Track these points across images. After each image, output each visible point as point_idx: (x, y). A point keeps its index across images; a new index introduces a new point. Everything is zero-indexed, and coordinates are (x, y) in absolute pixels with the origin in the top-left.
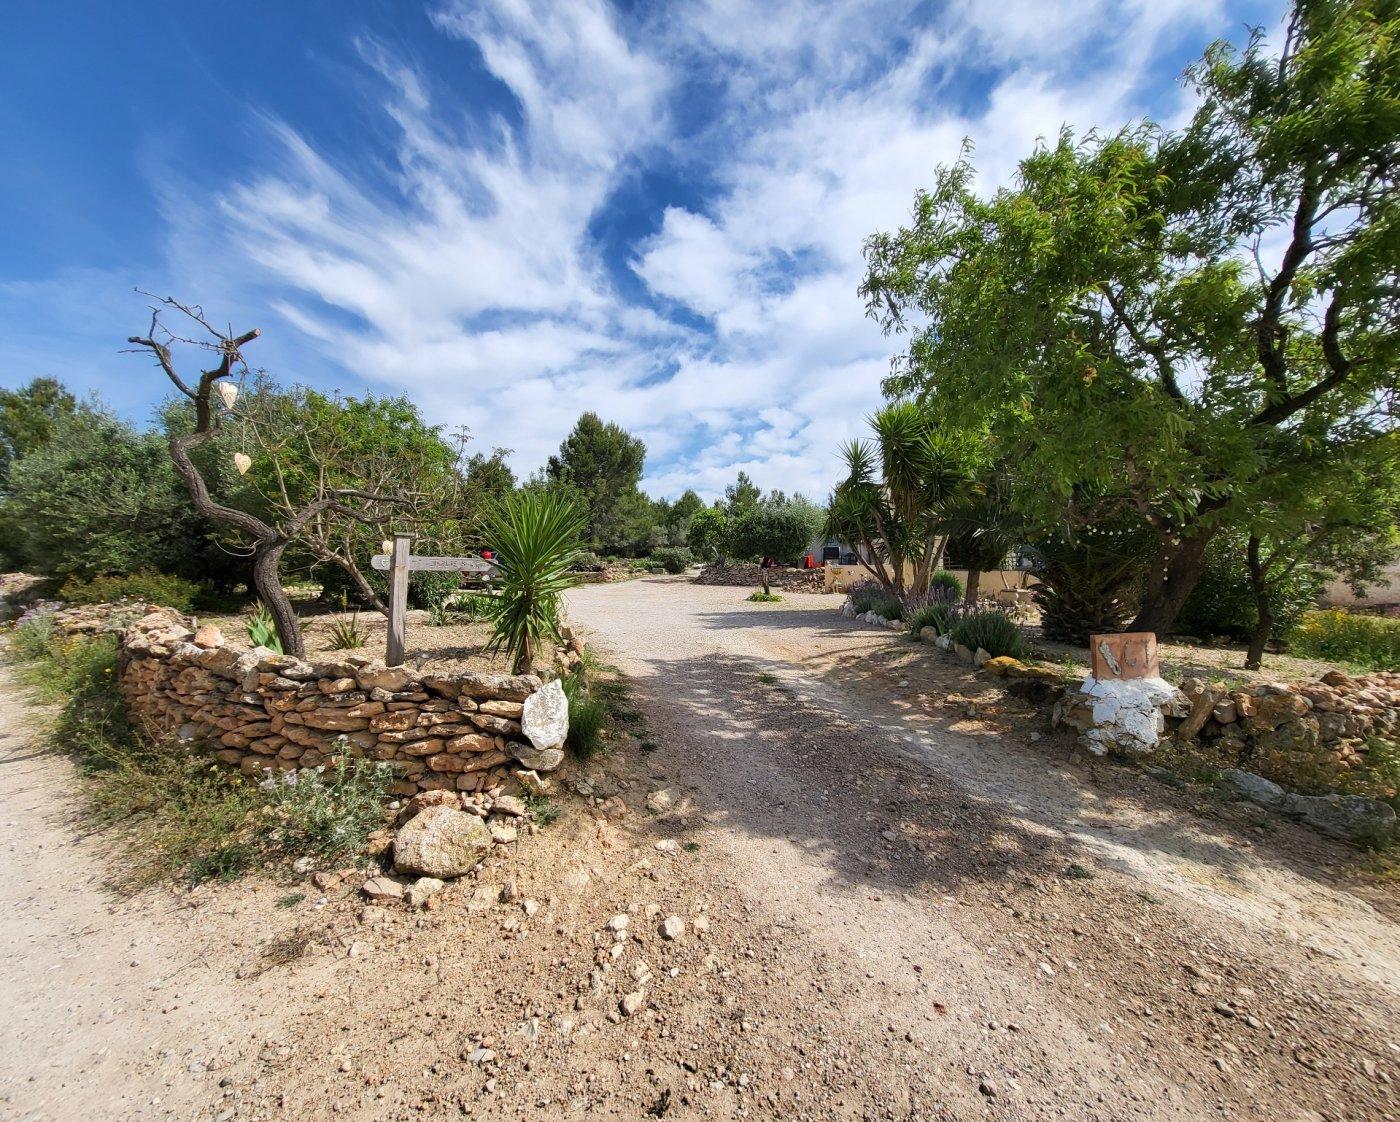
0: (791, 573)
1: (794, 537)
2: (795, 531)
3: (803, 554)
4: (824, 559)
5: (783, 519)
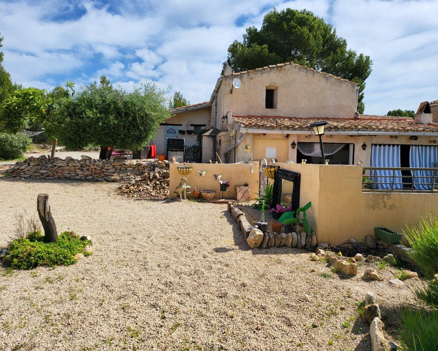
0: (130, 166)
1: (133, 125)
2: (134, 119)
3: (145, 144)
4: (168, 150)
5: (120, 105)
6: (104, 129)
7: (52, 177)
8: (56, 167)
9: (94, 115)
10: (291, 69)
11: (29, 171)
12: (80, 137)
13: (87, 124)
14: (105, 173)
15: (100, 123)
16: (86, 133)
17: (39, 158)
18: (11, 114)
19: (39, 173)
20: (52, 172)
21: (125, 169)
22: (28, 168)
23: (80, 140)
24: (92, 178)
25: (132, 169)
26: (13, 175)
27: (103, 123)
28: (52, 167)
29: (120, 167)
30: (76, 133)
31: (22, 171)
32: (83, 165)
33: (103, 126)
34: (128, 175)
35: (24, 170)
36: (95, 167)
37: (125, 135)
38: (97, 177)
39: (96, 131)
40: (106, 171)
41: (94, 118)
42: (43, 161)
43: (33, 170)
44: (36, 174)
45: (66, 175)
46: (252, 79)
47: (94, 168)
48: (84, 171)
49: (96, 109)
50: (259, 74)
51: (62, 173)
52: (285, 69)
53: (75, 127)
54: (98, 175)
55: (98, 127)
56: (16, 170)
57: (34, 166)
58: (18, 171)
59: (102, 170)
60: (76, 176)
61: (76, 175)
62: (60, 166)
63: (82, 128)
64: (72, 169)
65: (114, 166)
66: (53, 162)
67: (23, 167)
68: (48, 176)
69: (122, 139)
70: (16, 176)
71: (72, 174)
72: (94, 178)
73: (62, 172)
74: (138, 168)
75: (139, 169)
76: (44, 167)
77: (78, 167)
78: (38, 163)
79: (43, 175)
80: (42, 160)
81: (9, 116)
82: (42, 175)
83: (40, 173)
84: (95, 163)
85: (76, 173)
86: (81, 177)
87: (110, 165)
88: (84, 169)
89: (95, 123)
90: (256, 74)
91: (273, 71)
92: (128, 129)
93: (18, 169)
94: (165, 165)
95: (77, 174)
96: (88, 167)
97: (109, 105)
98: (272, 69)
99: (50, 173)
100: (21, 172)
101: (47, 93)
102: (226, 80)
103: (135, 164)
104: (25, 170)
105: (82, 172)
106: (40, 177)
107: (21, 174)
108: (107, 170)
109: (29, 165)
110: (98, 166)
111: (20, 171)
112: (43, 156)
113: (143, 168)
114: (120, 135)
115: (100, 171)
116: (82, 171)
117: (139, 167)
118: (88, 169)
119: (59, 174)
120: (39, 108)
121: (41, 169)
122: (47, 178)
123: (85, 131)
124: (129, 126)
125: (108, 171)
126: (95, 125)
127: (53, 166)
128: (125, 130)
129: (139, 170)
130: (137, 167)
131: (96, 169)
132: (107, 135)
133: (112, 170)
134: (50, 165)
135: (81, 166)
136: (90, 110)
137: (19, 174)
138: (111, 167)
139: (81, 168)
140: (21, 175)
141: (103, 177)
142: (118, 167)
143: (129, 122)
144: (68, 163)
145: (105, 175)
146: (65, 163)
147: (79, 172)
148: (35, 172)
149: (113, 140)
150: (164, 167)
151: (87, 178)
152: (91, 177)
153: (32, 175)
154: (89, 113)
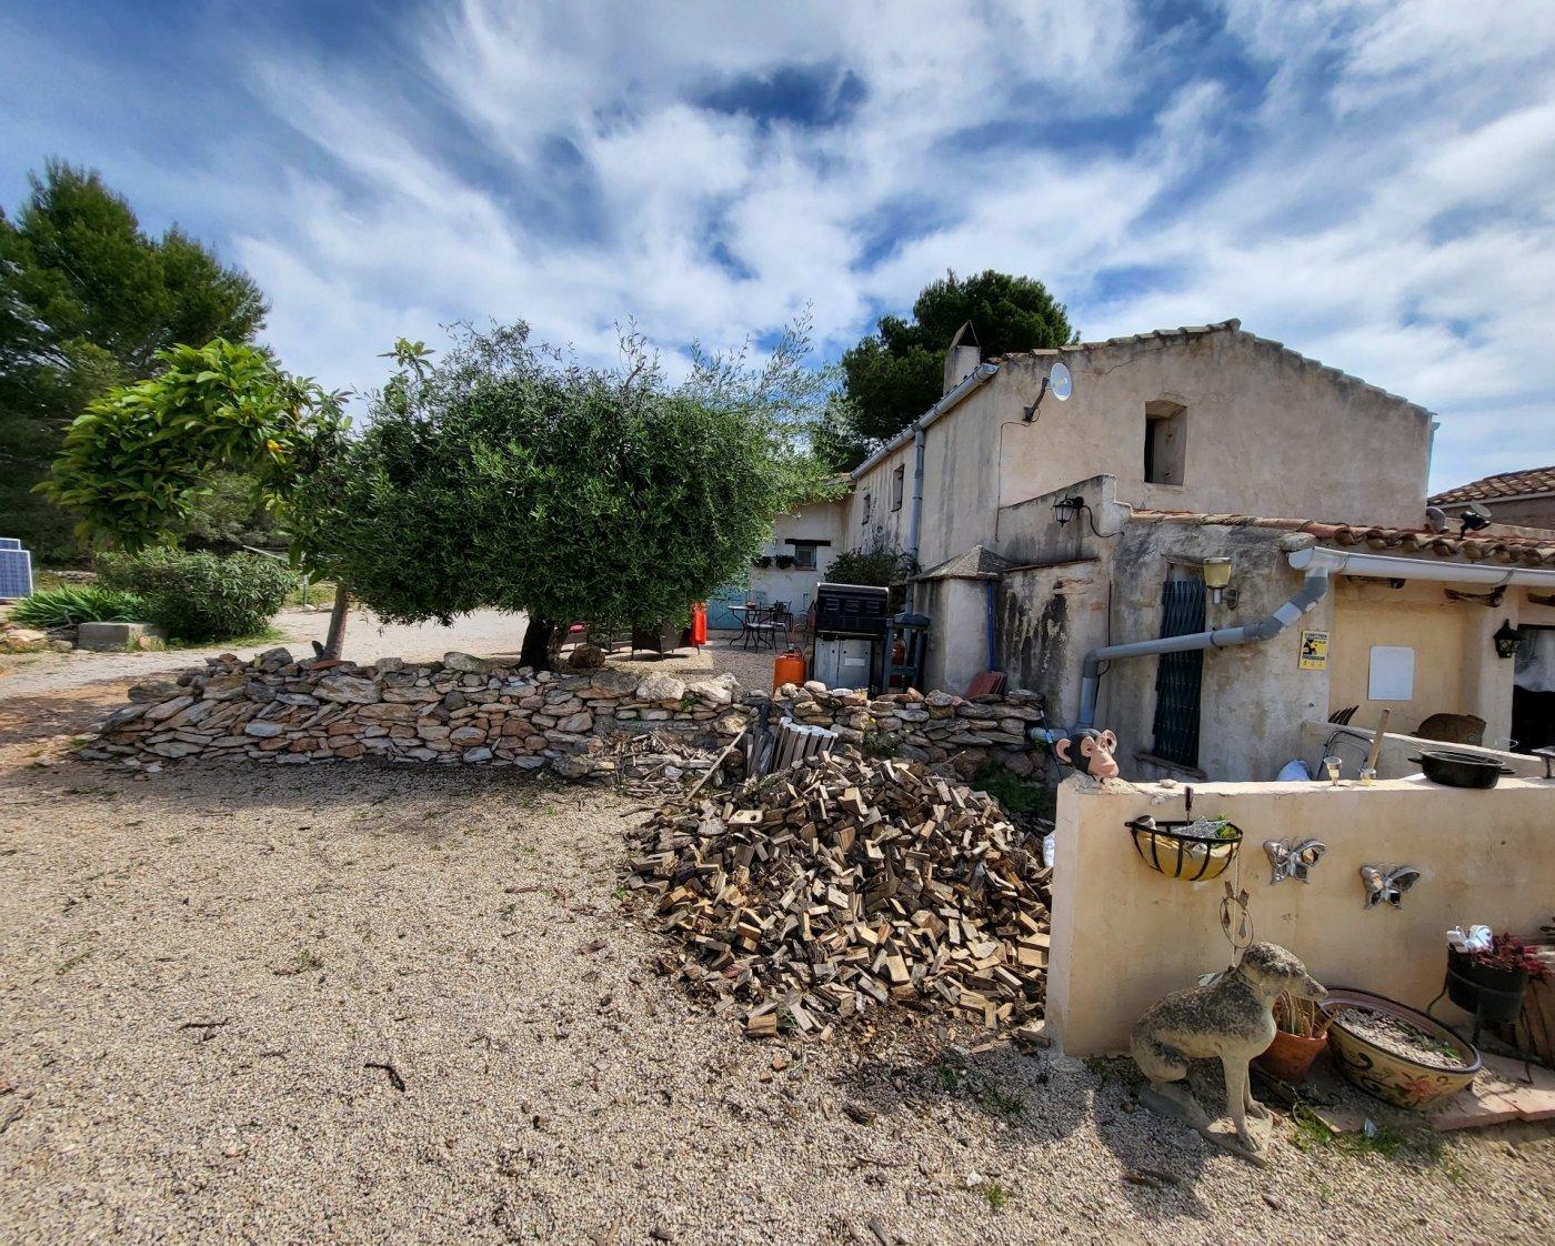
0: (659, 703)
4: (815, 635)
6: (553, 536)
7: (303, 752)
8: (327, 708)
9: (507, 470)
10: (1232, 347)
11: (195, 725)
12: (440, 571)
13: (474, 513)
14: (548, 734)
15: (540, 508)
16: (468, 556)
17: (251, 664)
18: (116, 461)
19: (243, 733)
20: (305, 730)
21: (633, 714)
22: (193, 713)
23: (441, 587)
24: (490, 756)
25: (663, 715)
26: (111, 748)
27: (554, 511)
28: (309, 706)
29: (613, 705)
30: (421, 557)
31: (158, 728)
32: (449, 699)
33: (551, 522)
34: (651, 750)
35: (171, 723)
36: (506, 707)
37: (647, 568)
38: (512, 750)
39: (516, 549)
40: (552, 724)
41: (509, 484)
42: (270, 678)
43: (212, 721)
44: (230, 742)
45: (369, 743)
46: (1099, 372)
47: (498, 712)
48: (453, 723)
49: (524, 443)
50: (1126, 358)
51: (351, 735)
52: (1211, 347)
53: (417, 526)
54: (515, 743)
55: (525, 528)
56: (131, 722)
57: (221, 701)
58: (138, 727)
59: (536, 719)
60: (418, 747)
61: (416, 742)
62: (343, 701)
63: (452, 532)
64: (401, 715)
65: (585, 701)
66: (316, 684)
67: (164, 710)
68: (285, 750)
69: (632, 585)
70: (127, 750)
71: (397, 741)
72: (496, 757)
73: (352, 731)
74: (692, 713)
75: (697, 715)
76: (268, 709)
77: (427, 710)
78: (240, 689)
79: (263, 744)
80: (264, 672)
81: (104, 470)
82: (256, 745)
83: (249, 735)
84: (506, 691)
85: (416, 737)
86: (440, 752)
87: (569, 696)
88: (453, 715)
89: (511, 509)
90: (1114, 356)
91: (1173, 351)
92: (662, 543)
93: (141, 717)
94: (816, 707)
95: (424, 740)
96: (472, 709)
97: (582, 429)
98: (1168, 343)
99: (297, 735)
100: (156, 734)
101: (321, 394)
102: (1009, 373)
103: (679, 695)
104: (177, 722)
105: (446, 730)
106: (247, 753)
107: (153, 740)
108: (558, 718)
109: (198, 696)
110: (516, 700)
111: (148, 725)
112: (272, 654)
113: (713, 714)
114: (623, 568)
115: (527, 726)
116: (444, 723)
117: (698, 708)
118: (473, 716)
119: (338, 742)
120: (246, 433)
121: (254, 717)
122: (282, 759)
123: (463, 546)
124: (665, 527)
125: (562, 723)
126: (512, 518)
127: (311, 702)
128: (647, 546)
129: (693, 721)
130: (690, 708)
131: (507, 714)
132: (567, 565)
133: (581, 721)
134: (299, 698)
135: (442, 702)
136: (493, 447)
137: (143, 740)
138: (574, 705)
139: (441, 712)
140: (153, 744)
141: (535, 753)
142: (603, 707)
143: (668, 510)
144: (383, 687)
145: (548, 744)
146: (369, 690)
147: (433, 731)
148: (227, 728)
149: (590, 589)
150: (815, 714)
151: (468, 757)
152: (485, 753)
153: (207, 746)
154: (489, 463)
